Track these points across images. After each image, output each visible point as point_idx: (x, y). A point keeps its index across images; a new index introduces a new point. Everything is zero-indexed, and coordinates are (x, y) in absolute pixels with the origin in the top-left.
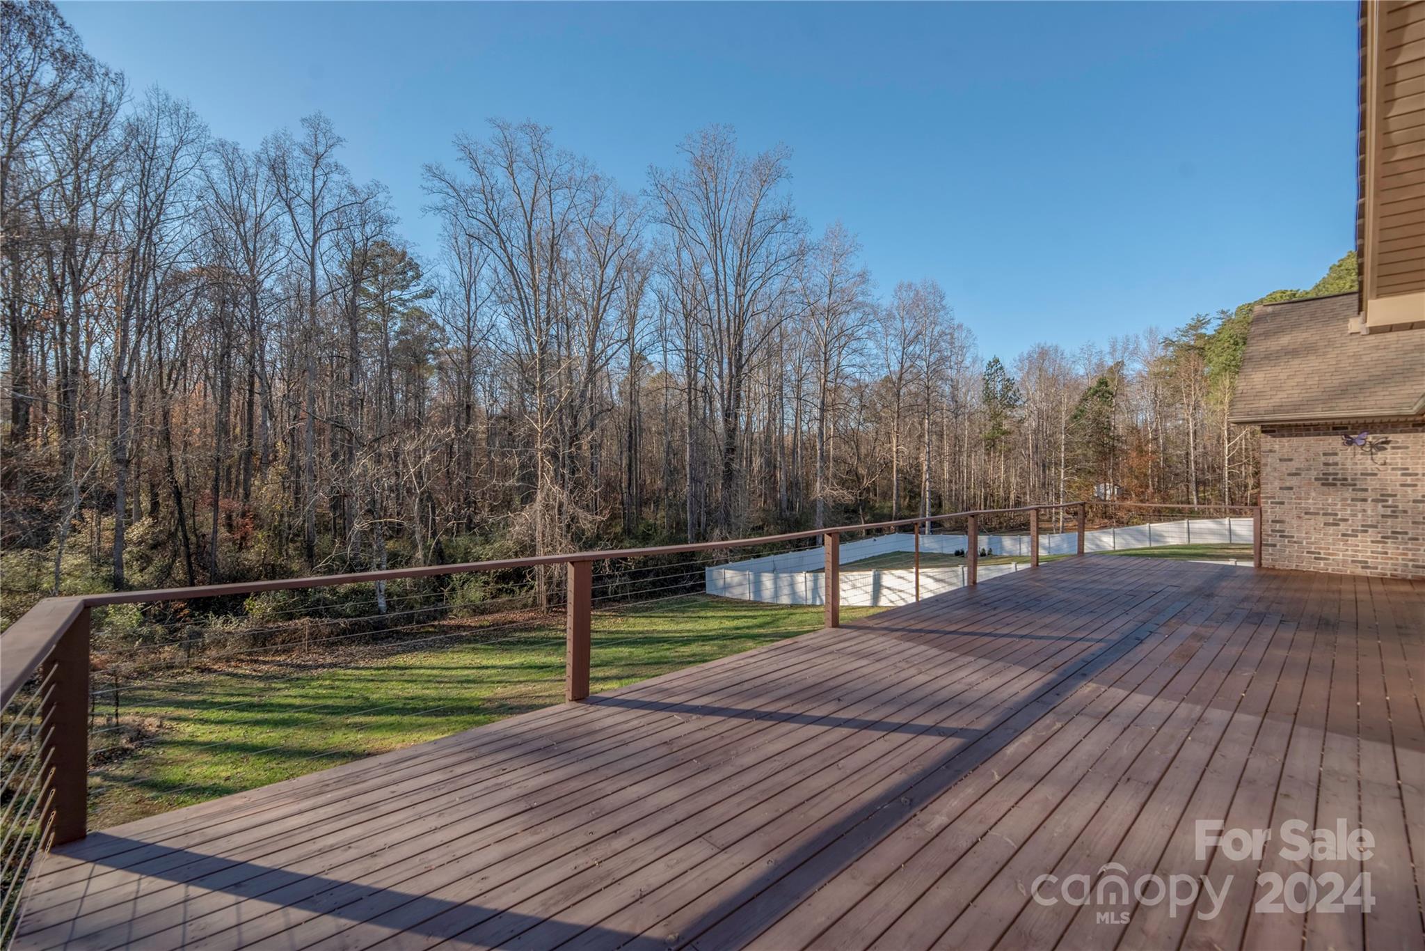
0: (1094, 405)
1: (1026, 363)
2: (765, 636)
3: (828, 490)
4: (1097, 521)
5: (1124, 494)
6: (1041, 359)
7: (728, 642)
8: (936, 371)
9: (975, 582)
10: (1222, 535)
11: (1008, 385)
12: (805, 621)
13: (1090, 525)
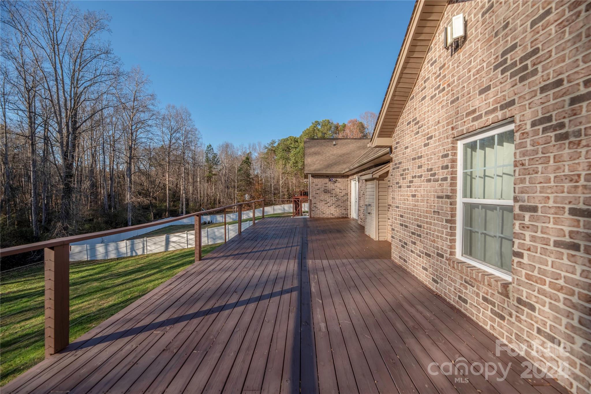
0: (245, 166)
1: (221, 148)
2: (105, 277)
3: (134, 199)
4: (246, 207)
5: (252, 197)
6: (227, 147)
7: (78, 286)
8: (187, 146)
9: (241, 232)
10: (282, 210)
11: (215, 156)
12: (129, 265)
13: (244, 209)
